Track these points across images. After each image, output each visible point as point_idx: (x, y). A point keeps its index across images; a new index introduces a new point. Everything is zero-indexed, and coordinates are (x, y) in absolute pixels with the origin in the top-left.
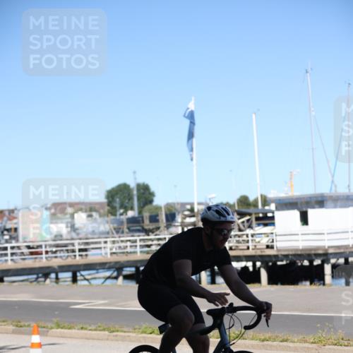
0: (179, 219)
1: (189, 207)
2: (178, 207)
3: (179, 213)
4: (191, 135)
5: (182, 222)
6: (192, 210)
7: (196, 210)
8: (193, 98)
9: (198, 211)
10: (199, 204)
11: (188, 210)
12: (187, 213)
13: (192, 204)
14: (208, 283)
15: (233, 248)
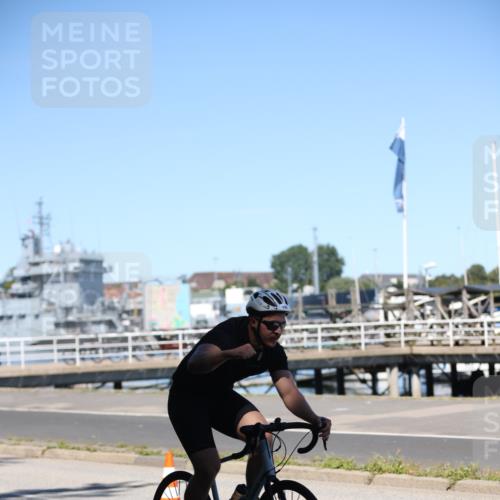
0: (380, 298)
1: (394, 281)
2: (379, 281)
3: (380, 289)
4: (400, 177)
5: (385, 304)
6: (399, 286)
7: (405, 286)
8: (403, 120)
9: (409, 286)
10: (410, 276)
11: (394, 286)
12: (392, 290)
13: (400, 277)
14: (423, 395)
15: (461, 342)
